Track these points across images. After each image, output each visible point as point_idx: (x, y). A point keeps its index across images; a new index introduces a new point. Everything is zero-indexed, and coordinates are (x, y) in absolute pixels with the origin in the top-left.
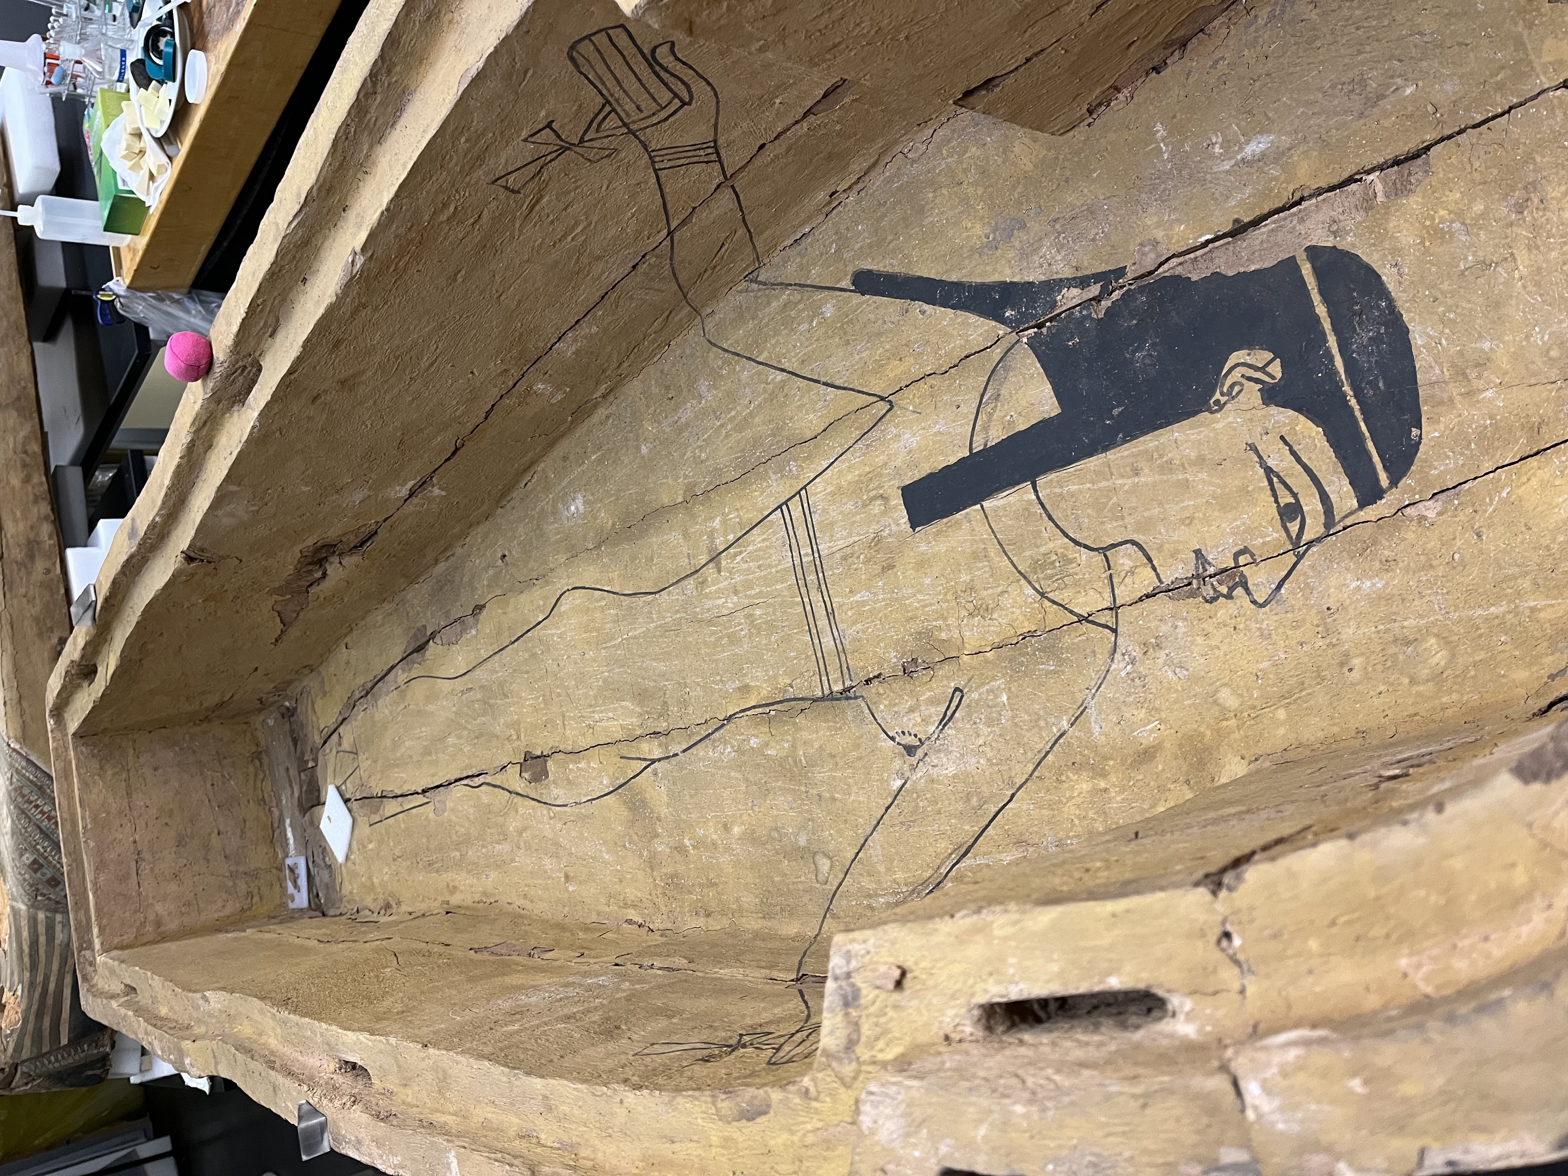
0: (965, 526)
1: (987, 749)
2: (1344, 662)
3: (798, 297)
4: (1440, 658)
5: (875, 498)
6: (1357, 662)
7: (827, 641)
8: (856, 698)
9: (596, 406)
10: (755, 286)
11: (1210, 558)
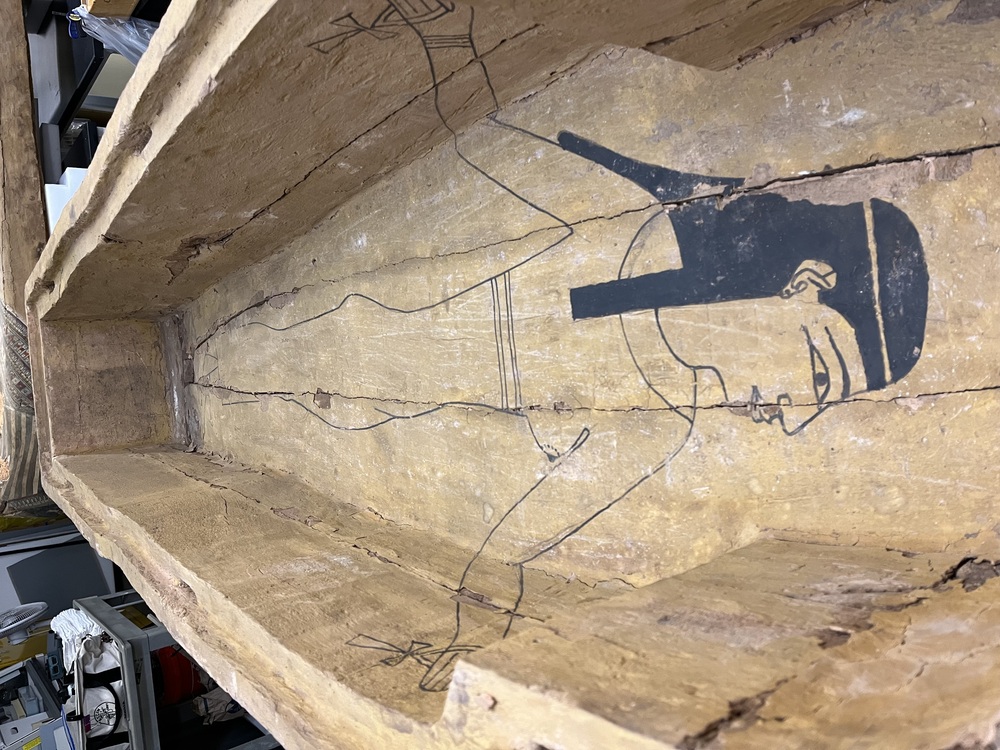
0: (607, 327)
1: (599, 472)
2: (835, 486)
3: (521, 139)
4: (897, 501)
5: (551, 291)
6: (843, 488)
7: (509, 375)
8: (523, 416)
9: (380, 178)
10: (493, 123)
11: (762, 394)
